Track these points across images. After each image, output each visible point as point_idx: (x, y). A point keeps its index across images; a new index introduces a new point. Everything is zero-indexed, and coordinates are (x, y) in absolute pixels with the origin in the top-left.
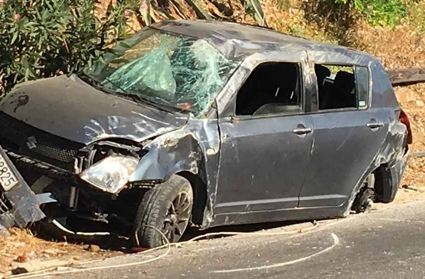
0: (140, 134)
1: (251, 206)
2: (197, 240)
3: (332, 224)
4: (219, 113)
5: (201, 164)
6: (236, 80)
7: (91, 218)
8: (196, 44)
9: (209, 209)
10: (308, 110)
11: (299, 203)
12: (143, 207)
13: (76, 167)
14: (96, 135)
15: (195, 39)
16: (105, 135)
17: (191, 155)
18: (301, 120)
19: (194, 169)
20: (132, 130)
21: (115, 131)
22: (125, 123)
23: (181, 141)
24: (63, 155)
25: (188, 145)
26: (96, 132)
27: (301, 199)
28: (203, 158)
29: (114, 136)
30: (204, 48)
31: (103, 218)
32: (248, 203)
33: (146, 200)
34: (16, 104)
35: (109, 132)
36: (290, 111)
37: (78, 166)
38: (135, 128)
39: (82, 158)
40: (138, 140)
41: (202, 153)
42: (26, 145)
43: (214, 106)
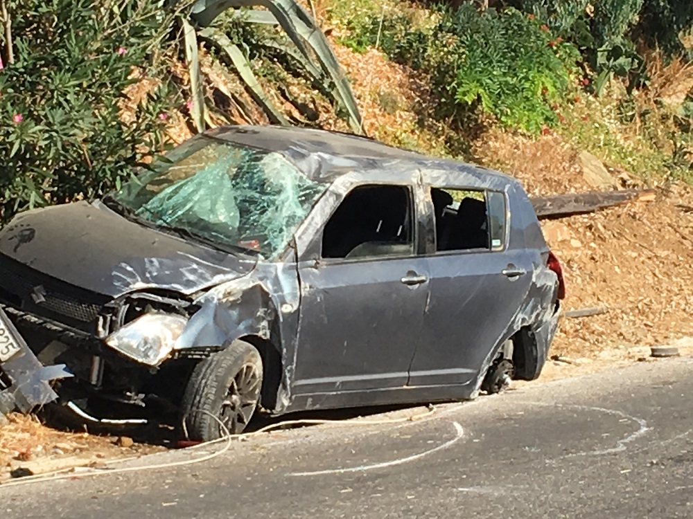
0: (189, 284)
1: (343, 383)
2: (268, 430)
3: (455, 409)
4: (300, 254)
5: (274, 325)
6: (323, 209)
7: (121, 400)
8: (267, 159)
9: (285, 387)
10: (421, 252)
11: (409, 380)
12: (193, 384)
13: (100, 329)
14: (128, 285)
15: (266, 152)
16: (140, 285)
17: (260, 312)
18: (412, 265)
19: (264, 332)
20: (178, 277)
21: (155, 279)
22: (170, 268)
23: (246, 293)
24: (81, 311)
25: (256, 299)
26: (129, 280)
27: (413, 374)
28: (277, 316)
29: (153, 285)
30: (278, 165)
31: (138, 399)
32: (339, 379)
33: (198, 375)
34: (16, 240)
35: (146, 280)
36: (397, 252)
37: (104, 327)
38: (182, 274)
39: (109, 316)
40: (186, 291)
41: (276, 311)
42: (31, 298)
43: (292, 245)
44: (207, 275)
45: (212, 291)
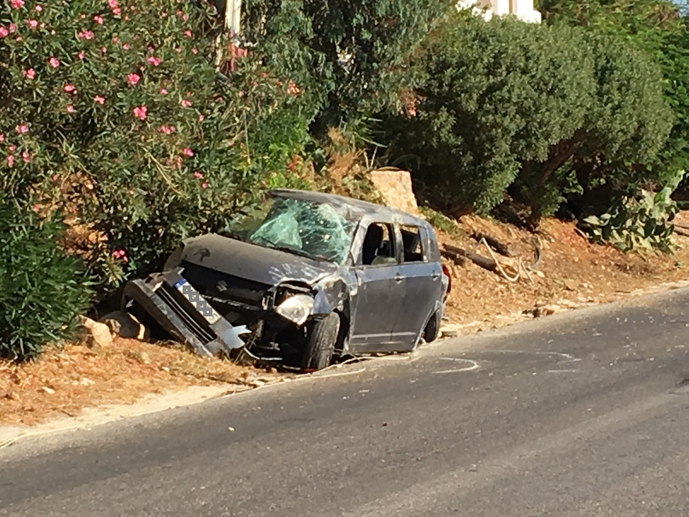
0: (310, 278)
1: (369, 338)
4: (355, 262)
5: (346, 303)
6: (360, 236)
7: (265, 348)
8: (321, 207)
9: (348, 339)
10: (399, 262)
11: (391, 338)
13: (263, 304)
14: (279, 279)
15: (320, 204)
16: (286, 279)
17: (340, 296)
19: (340, 308)
20: (303, 275)
21: (291, 276)
22: (296, 269)
23: (335, 283)
24: (253, 295)
25: (341, 286)
26: (280, 276)
27: (394, 334)
28: (349, 297)
29: (292, 279)
30: (329, 211)
31: (276, 346)
32: (366, 336)
34: (200, 256)
35: (287, 276)
36: (390, 262)
37: (265, 303)
38: (303, 273)
39: (268, 297)
40: (309, 282)
41: (348, 294)
42: (217, 289)
43: (350, 256)
44: (316, 273)
45: (320, 282)
